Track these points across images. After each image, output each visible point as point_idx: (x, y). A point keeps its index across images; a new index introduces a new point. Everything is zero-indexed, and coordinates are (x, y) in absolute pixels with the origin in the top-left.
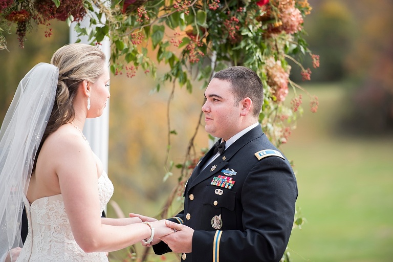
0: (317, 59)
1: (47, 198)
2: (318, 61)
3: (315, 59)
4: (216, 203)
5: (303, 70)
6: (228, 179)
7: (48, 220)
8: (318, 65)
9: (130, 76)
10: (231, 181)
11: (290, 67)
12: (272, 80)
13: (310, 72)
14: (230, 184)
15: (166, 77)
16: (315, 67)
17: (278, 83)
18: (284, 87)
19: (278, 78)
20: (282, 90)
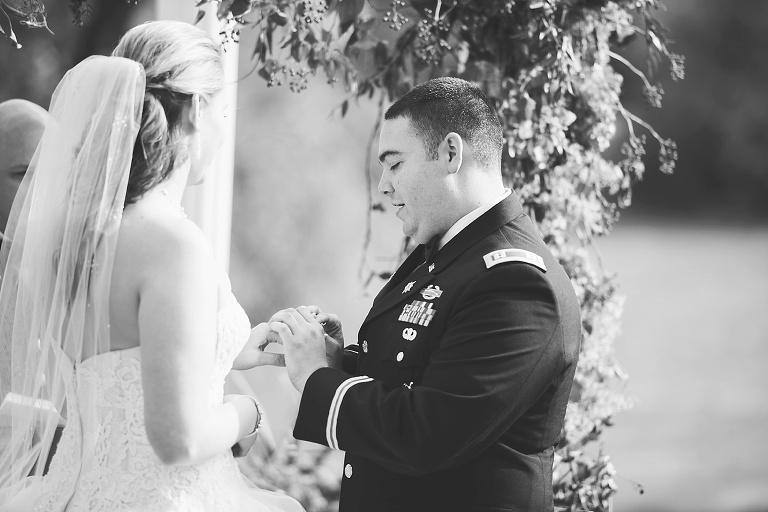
0: (678, 63)
1: (118, 353)
2: (682, 67)
3: (674, 64)
4: (400, 356)
5: (648, 85)
6: (426, 307)
7: (120, 399)
8: (681, 75)
9: (295, 88)
10: (430, 311)
11: (620, 78)
12: (582, 104)
13: (662, 91)
14: (427, 316)
15: (363, 88)
16: (675, 79)
17: (595, 110)
18: (608, 120)
19: (596, 101)
20: (601, 125)
